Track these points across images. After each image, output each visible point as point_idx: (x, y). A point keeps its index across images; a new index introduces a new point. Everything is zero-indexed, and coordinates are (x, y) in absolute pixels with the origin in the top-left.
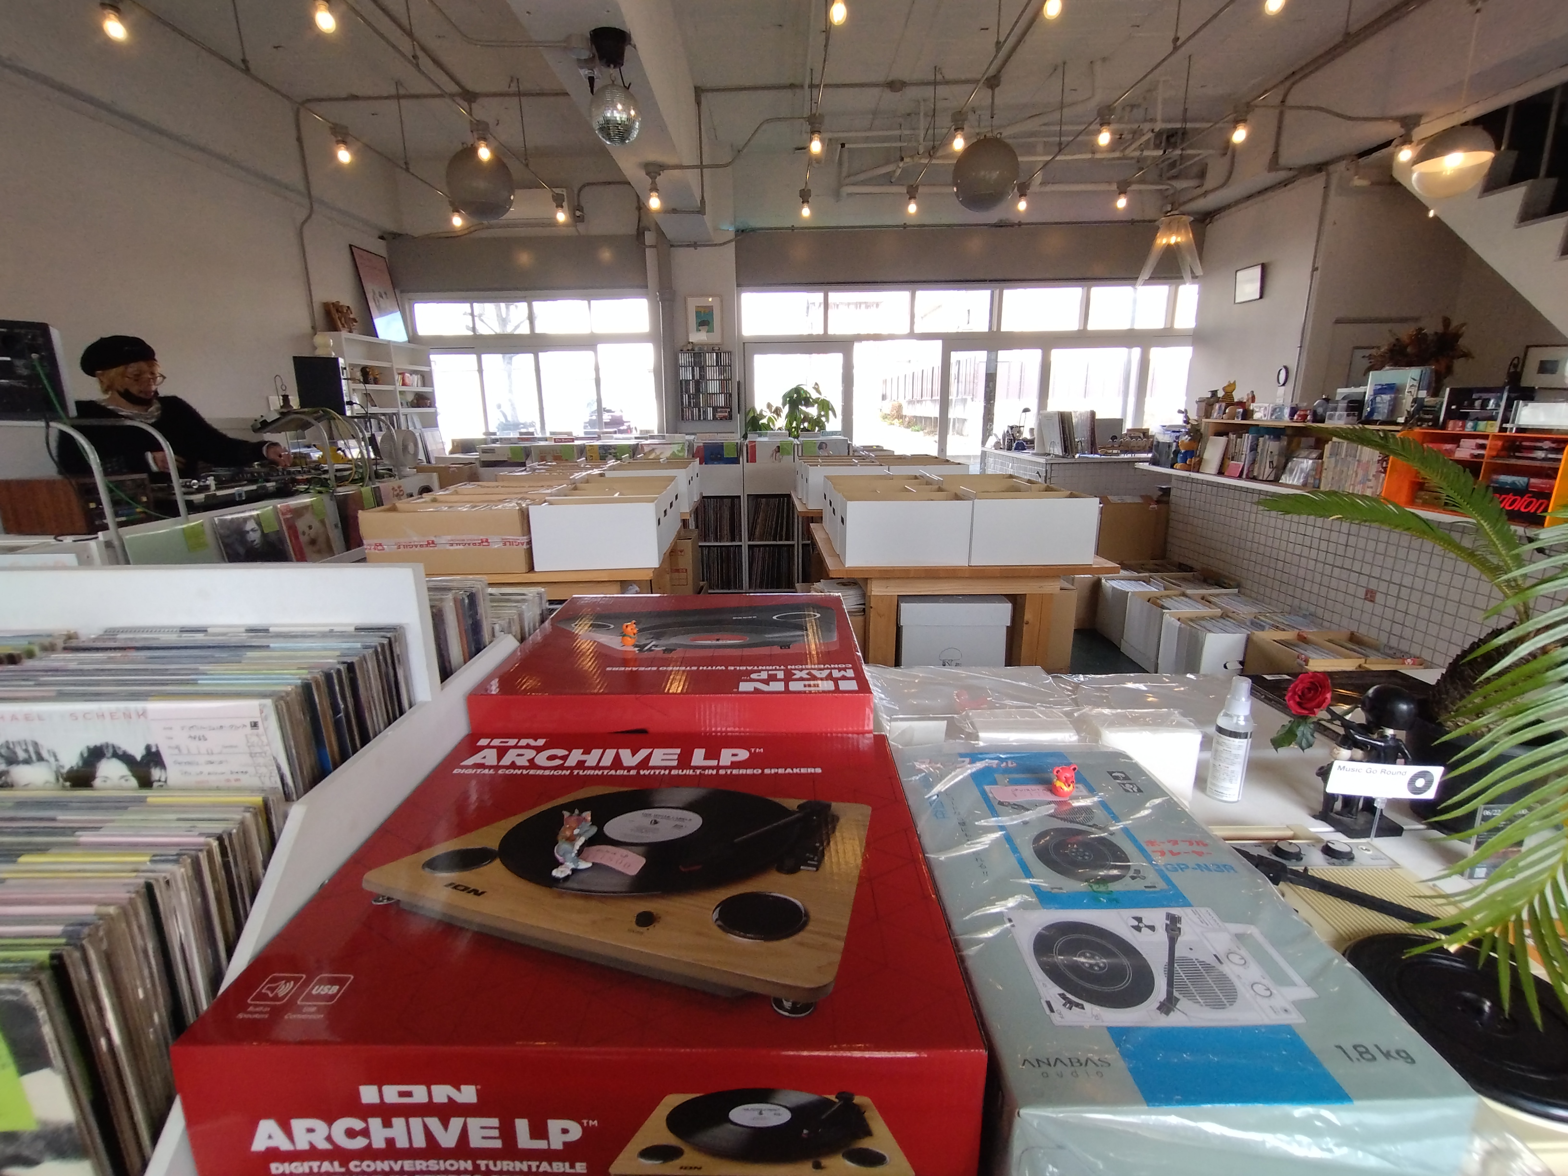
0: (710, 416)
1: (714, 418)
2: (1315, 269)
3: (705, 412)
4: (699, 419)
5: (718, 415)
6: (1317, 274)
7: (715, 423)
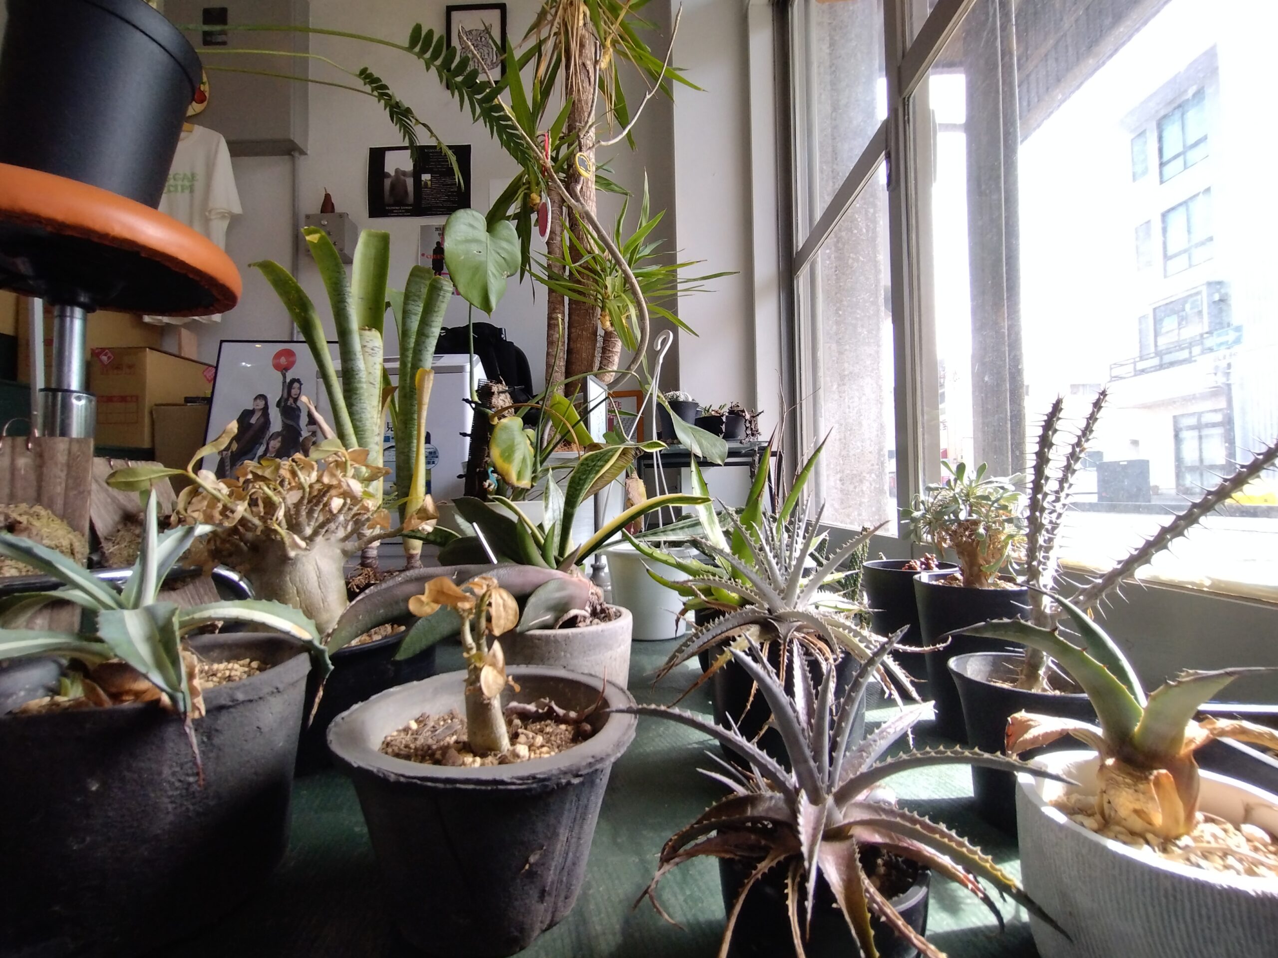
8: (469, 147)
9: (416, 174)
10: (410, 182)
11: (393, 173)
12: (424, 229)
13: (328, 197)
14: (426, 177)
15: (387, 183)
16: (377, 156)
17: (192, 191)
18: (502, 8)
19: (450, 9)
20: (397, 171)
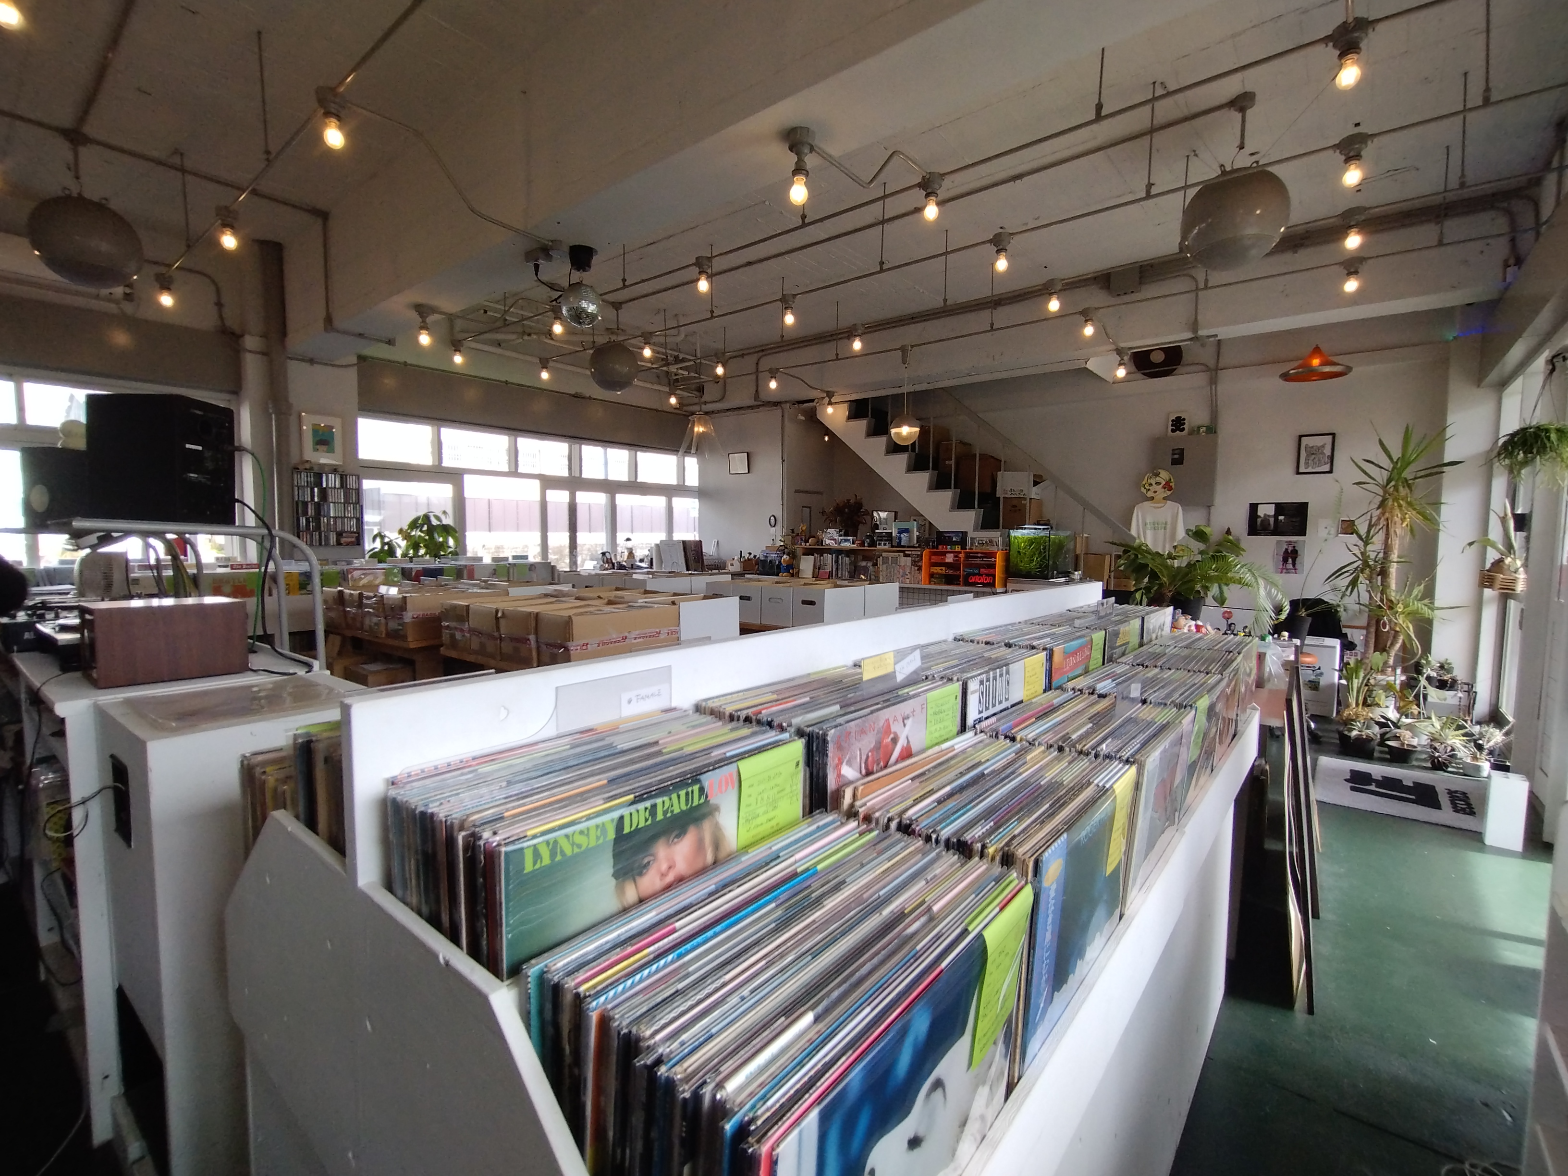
0: (333, 538)
1: (339, 543)
2: (783, 461)
3: (327, 539)
4: (320, 544)
5: (343, 540)
6: (785, 463)
7: (339, 549)
8: (1307, 504)
9: (1276, 516)
10: (1272, 520)
11: (1262, 516)
12: (1278, 542)
13: (1229, 529)
14: (1281, 518)
15: (1259, 520)
16: (1254, 507)
17: (1165, 528)
18: (1333, 435)
19: (1300, 437)
20: (1265, 515)
